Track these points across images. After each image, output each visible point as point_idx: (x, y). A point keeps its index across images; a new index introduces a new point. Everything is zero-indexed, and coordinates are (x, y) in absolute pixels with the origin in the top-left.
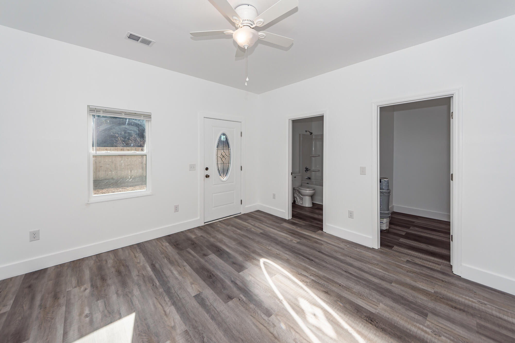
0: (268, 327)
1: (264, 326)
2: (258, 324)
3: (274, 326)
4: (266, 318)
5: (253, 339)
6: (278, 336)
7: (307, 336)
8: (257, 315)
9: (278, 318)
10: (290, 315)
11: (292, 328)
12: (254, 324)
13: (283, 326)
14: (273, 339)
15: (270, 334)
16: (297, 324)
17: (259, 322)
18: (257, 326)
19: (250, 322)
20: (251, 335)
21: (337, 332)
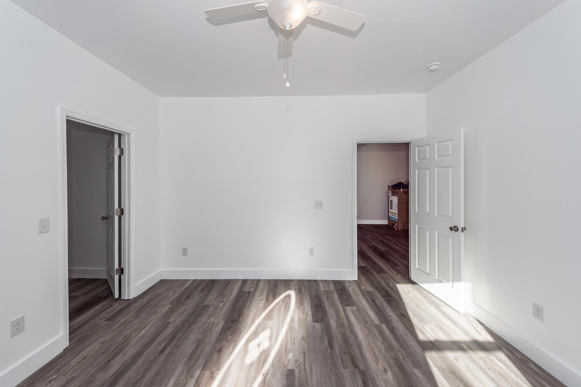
0: (303, 363)
1: (305, 366)
2: (308, 372)
3: (296, 361)
4: (297, 371)
5: (322, 365)
6: (301, 353)
7: (283, 340)
8: (302, 380)
9: (286, 364)
10: (275, 357)
11: (286, 350)
12: (312, 375)
13: (291, 356)
14: (307, 355)
15: (306, 359)
16: (279, 349)
17: (306, 373)
18: (311, 371)
19: (314, 378)
20: (321, 368)
21: (263, 329)
